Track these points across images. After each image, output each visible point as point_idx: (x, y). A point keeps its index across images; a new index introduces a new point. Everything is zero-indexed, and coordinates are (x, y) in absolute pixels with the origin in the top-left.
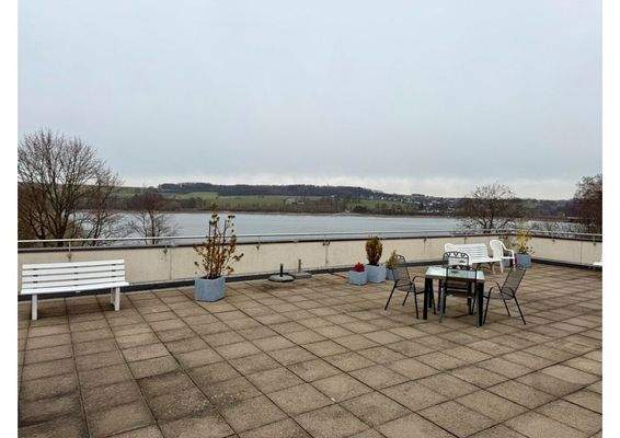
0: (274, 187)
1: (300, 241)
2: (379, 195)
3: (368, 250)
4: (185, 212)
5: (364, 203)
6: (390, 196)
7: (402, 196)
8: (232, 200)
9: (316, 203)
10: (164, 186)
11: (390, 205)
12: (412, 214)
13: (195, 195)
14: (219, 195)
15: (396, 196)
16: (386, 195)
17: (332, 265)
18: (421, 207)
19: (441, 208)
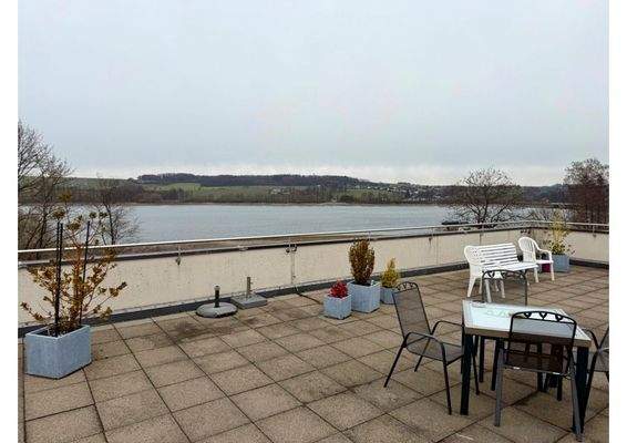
0: (259, 177)
1: (250, 249)
2: (364, 184)
3: (352, 261)
4: (166, 204)
5: (351, 192)
6: (376, 184)
7: (388, 185)
8: (216, 191)
9: (302, 193)
10: (144, 177)
11: (376, 194)
12: (398, 203)
13: (177, 186)
14: (202, 186)
15: (382, 185)
16: (371, 184)
17: (301, 281)
18: (408, 195)
19: (427, 196)
